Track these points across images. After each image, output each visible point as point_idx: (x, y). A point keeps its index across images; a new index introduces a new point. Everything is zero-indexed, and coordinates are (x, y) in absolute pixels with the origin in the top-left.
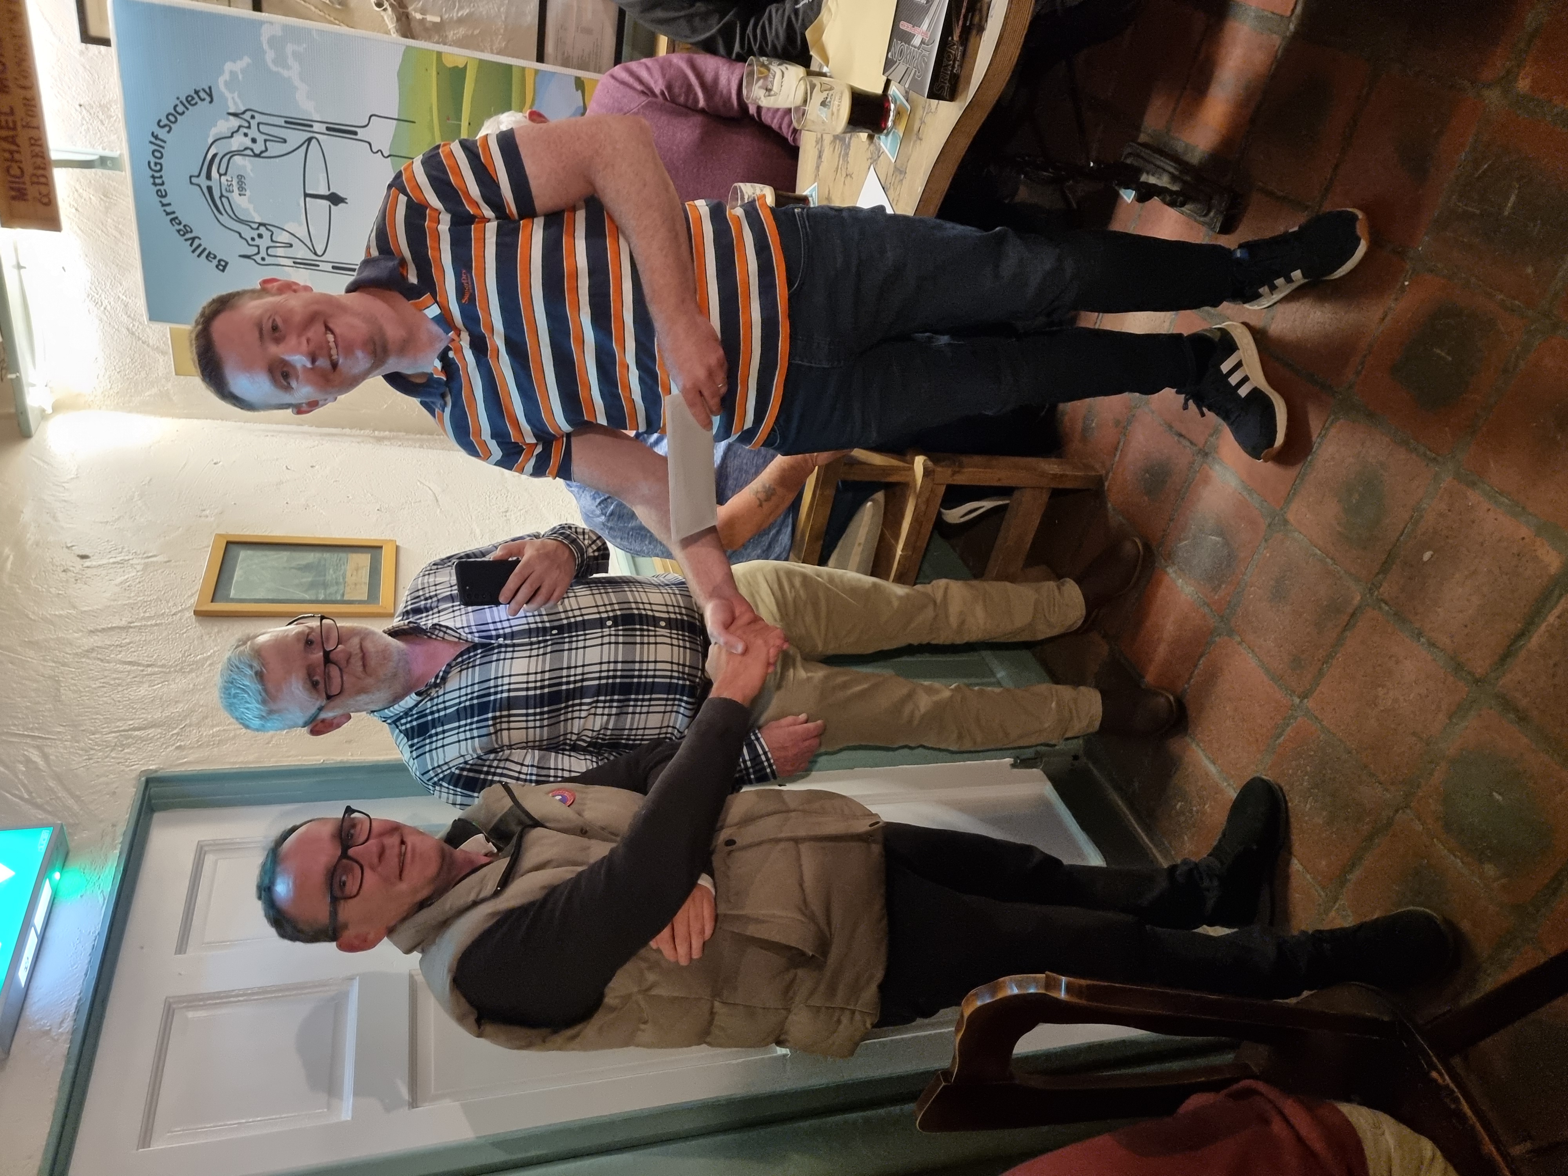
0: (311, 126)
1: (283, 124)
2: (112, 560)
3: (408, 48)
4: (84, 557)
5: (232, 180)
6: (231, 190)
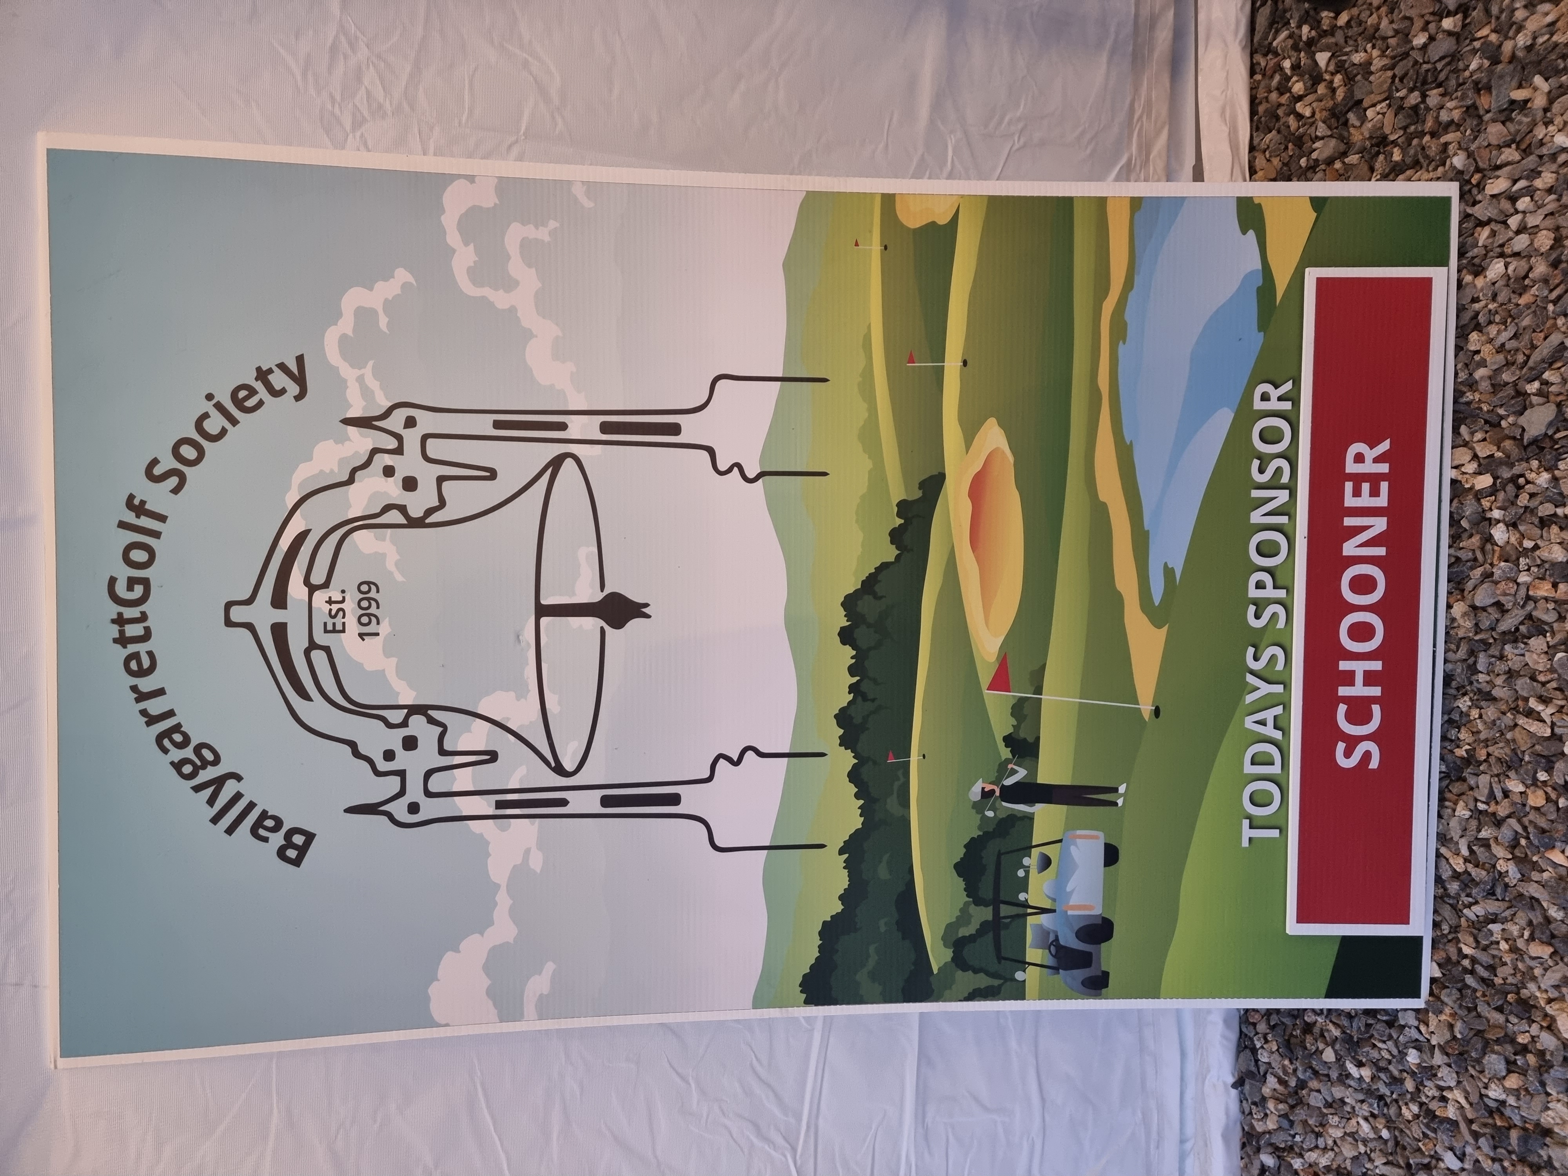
0: (563, 427)
1: (487, 430)
5: (344, 598)
6: (339, 627)
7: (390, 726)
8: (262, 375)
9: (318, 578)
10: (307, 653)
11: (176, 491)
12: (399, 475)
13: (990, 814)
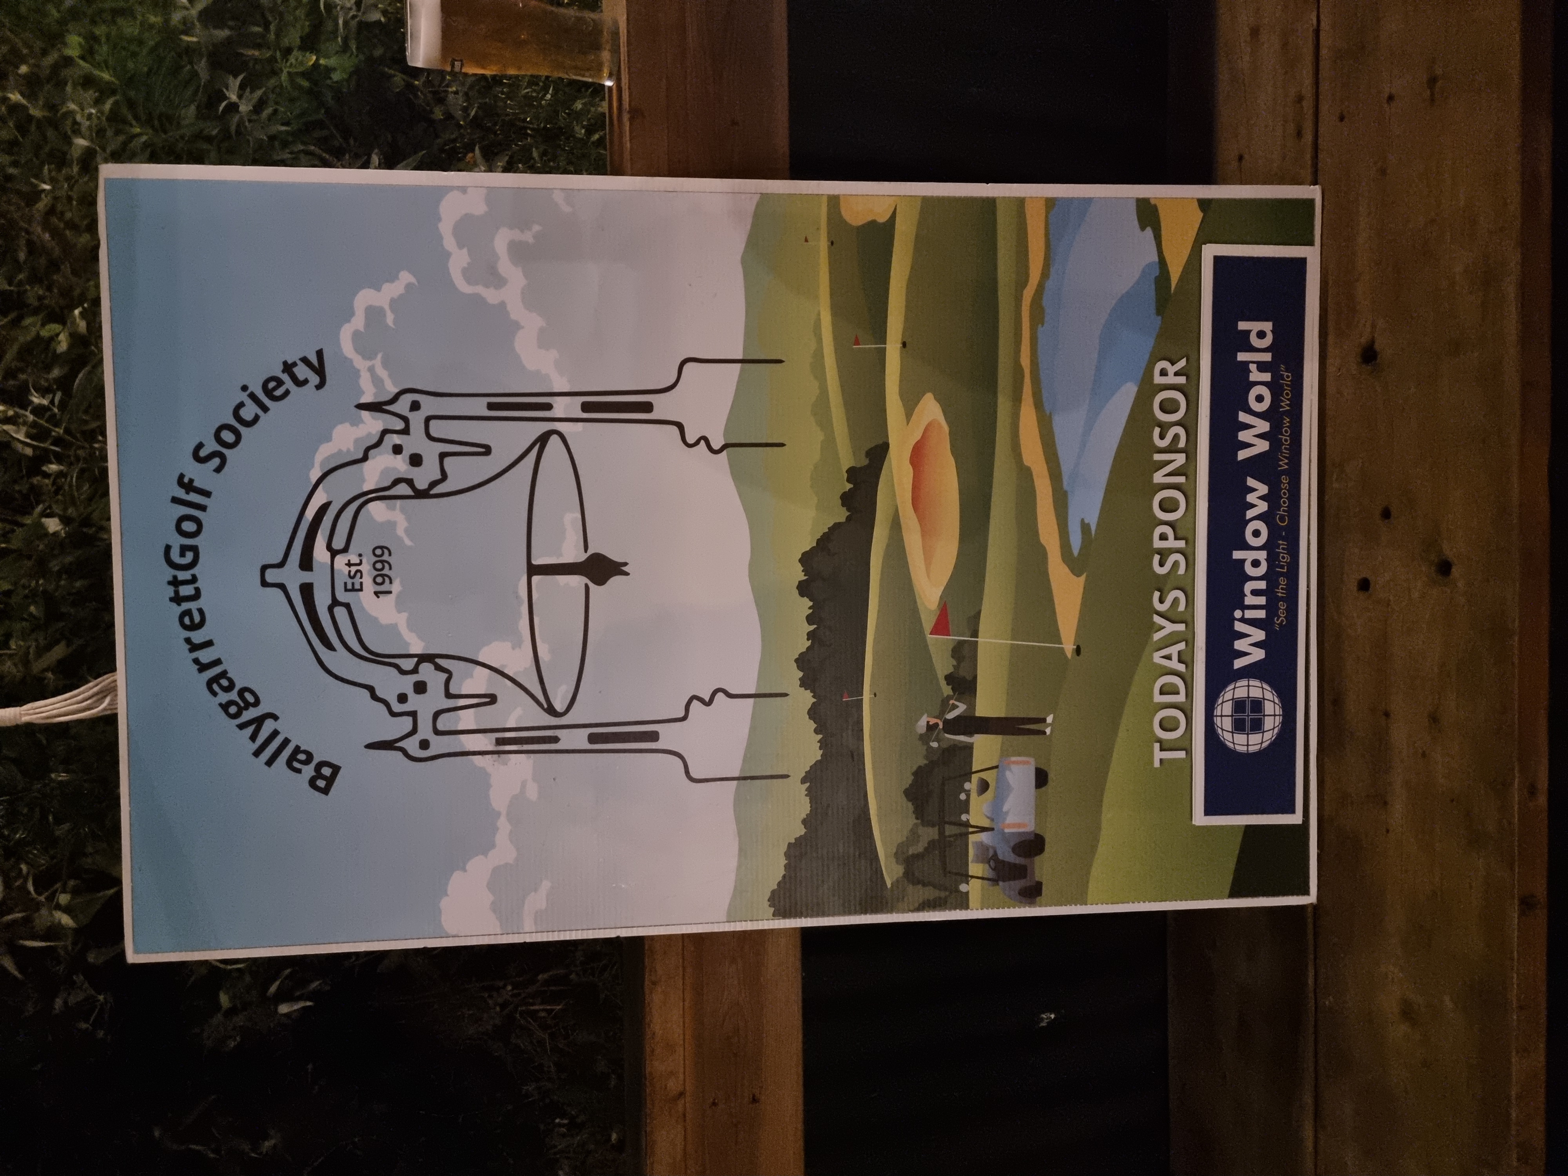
0: (549, 407)
1: (485, 412)
5: (361, 561)
6: (357, 586)
7: (403, 672)
8: (288, 368)
9: (339, 543)
10: (331, 609)
11: (218, 470)
12: (406, 453)
13: (935, 745)
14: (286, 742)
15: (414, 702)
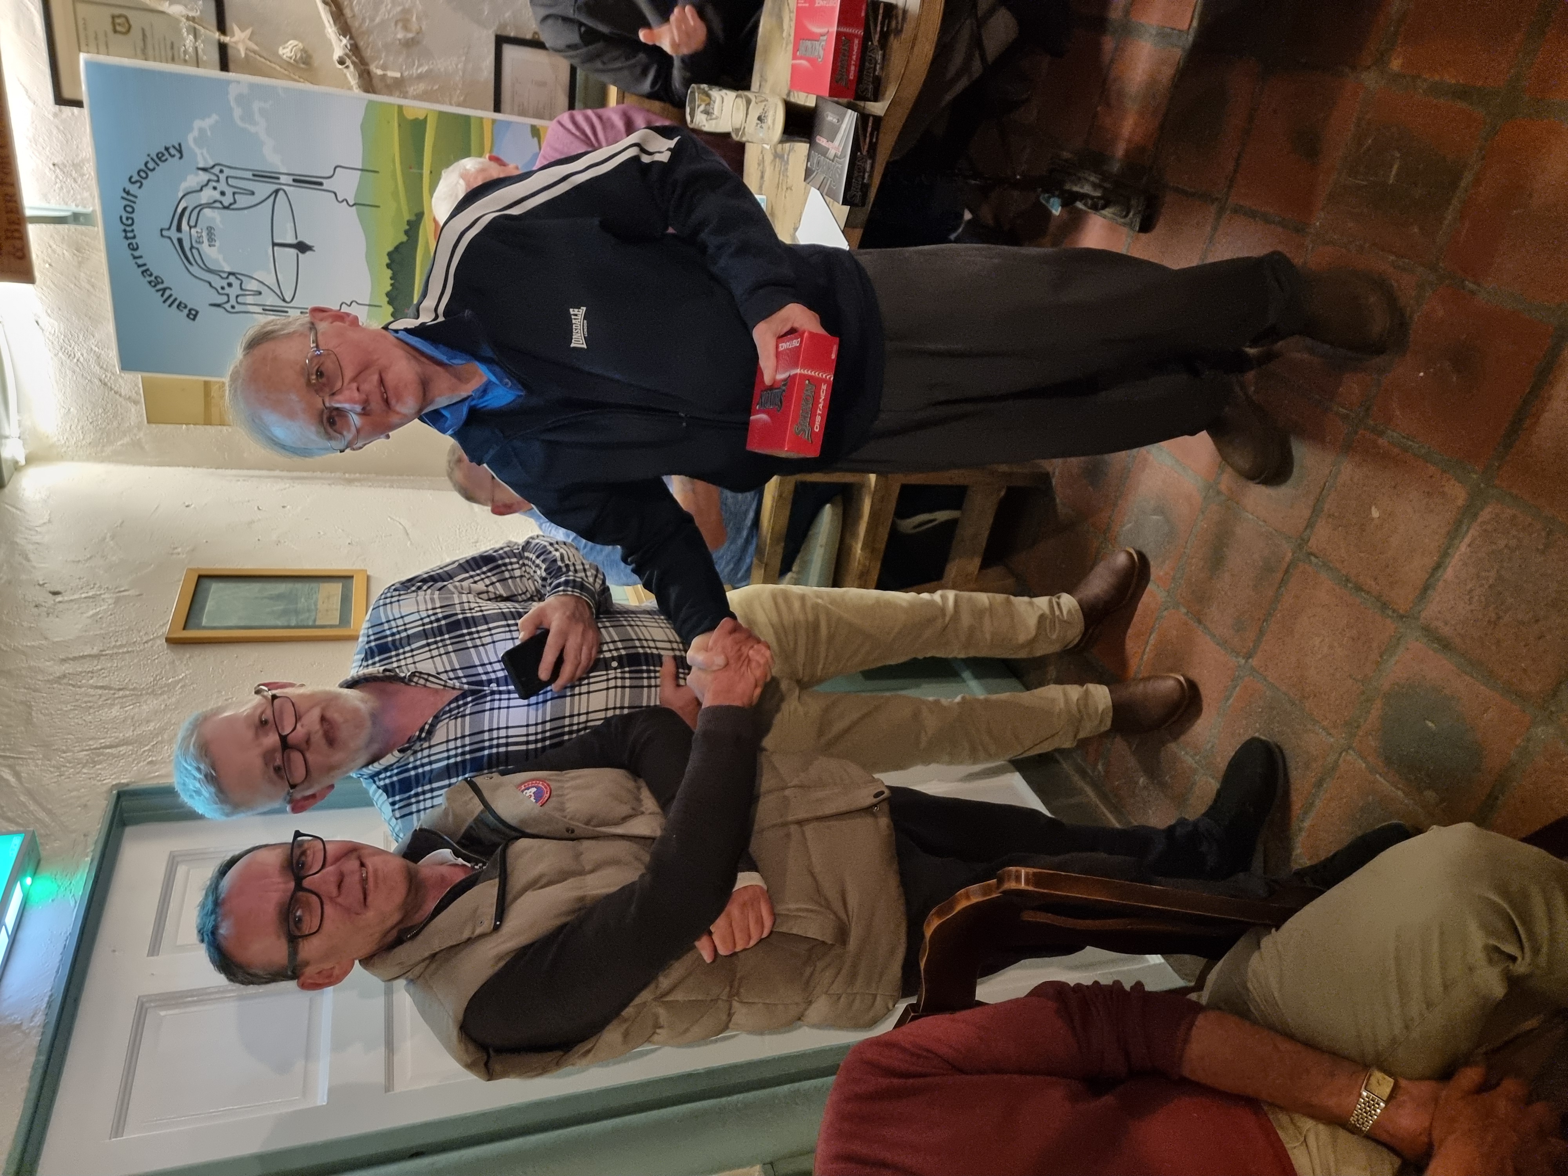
0: (278, 178)
1: (251, 177)
2: (83, 596)
3: (371, 103)
4: (56, 593)
5: (202, 232)
6: (201, 241)
7: (222, 278)
8: (167, 149)
9: (192, 223)
10: (190, 249)
11: (140, 187)
12: (219, 189)
14: (175, 300)
15: (228, 290)
